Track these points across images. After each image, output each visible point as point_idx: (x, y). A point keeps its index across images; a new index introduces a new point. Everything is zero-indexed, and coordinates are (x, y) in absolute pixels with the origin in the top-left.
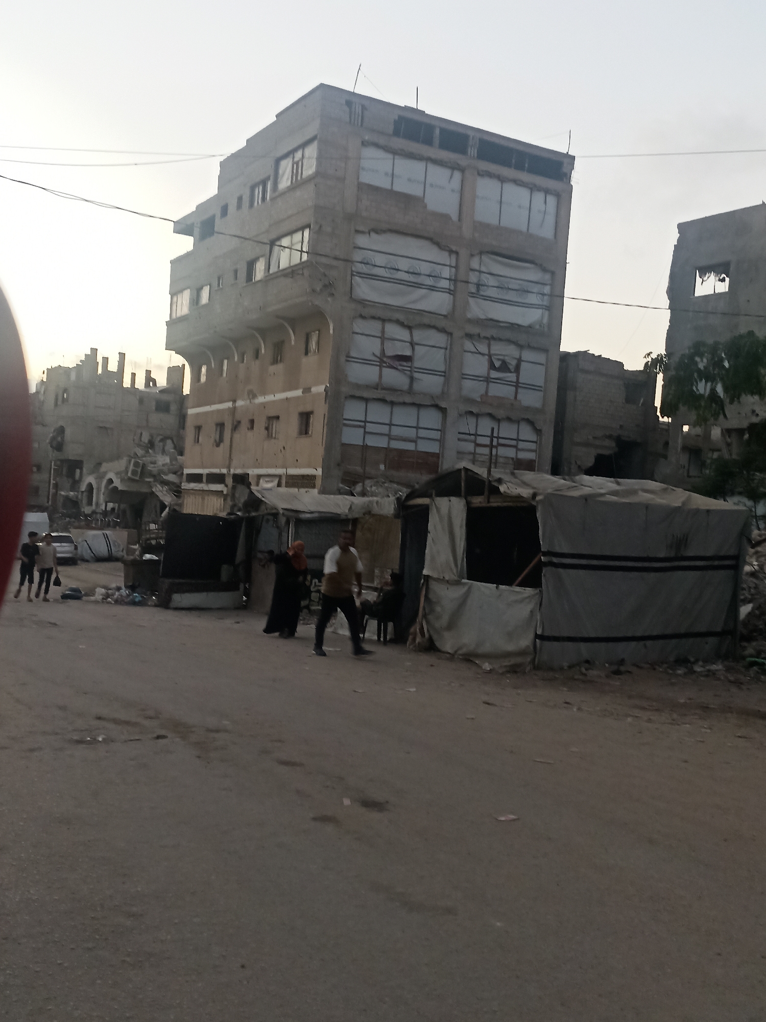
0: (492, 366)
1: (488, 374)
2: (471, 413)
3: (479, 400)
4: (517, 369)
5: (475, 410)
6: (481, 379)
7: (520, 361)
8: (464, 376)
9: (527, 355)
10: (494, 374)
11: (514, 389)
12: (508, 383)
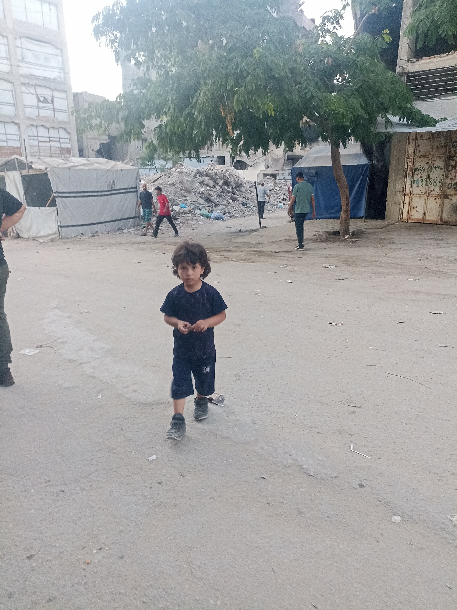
0: (39, 100)
1: (38, 105)
2: (33, 125)
3: (36, 118)
4: (52, 102)
5: (34, 124)
6: (35, 107)
7: (53, 97)
8: (25, 106)
9: (56, 94)
10: (41, 105)
11: (53, 112)
12: (49, 109)
